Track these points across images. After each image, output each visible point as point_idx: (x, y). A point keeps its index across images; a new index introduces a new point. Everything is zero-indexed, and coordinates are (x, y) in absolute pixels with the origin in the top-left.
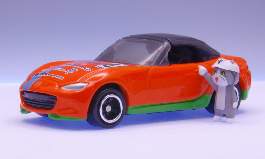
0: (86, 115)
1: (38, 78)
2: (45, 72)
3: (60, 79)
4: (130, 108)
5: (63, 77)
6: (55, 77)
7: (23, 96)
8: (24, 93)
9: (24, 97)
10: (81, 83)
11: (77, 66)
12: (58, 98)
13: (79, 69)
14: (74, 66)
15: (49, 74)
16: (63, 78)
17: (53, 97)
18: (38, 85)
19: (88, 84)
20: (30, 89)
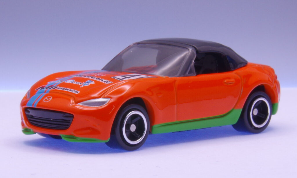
0: (109, 136)
1: (45, 92)
2: (53, 85)
3: (74, 93)
4: (155, 126)
5: (78, 91)
6: (68, 91)
7: (27, 113)
8: (29, 110)
9: (28, 115)
10: (102, 98)
11: (92, 78)
12: (74, 116)
13: (95, 81)
14: (88, 78)
15: (59, 87)
16: (78, 93)
17: (69, 115)
18: (47, 101)
19: (110, 98)
20: (38, 105)
